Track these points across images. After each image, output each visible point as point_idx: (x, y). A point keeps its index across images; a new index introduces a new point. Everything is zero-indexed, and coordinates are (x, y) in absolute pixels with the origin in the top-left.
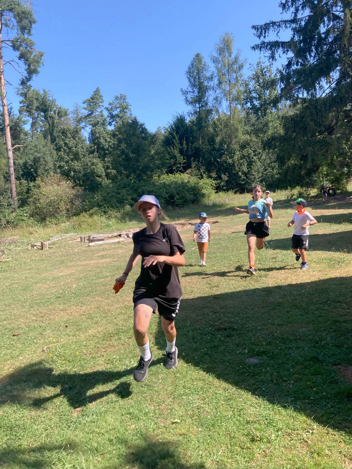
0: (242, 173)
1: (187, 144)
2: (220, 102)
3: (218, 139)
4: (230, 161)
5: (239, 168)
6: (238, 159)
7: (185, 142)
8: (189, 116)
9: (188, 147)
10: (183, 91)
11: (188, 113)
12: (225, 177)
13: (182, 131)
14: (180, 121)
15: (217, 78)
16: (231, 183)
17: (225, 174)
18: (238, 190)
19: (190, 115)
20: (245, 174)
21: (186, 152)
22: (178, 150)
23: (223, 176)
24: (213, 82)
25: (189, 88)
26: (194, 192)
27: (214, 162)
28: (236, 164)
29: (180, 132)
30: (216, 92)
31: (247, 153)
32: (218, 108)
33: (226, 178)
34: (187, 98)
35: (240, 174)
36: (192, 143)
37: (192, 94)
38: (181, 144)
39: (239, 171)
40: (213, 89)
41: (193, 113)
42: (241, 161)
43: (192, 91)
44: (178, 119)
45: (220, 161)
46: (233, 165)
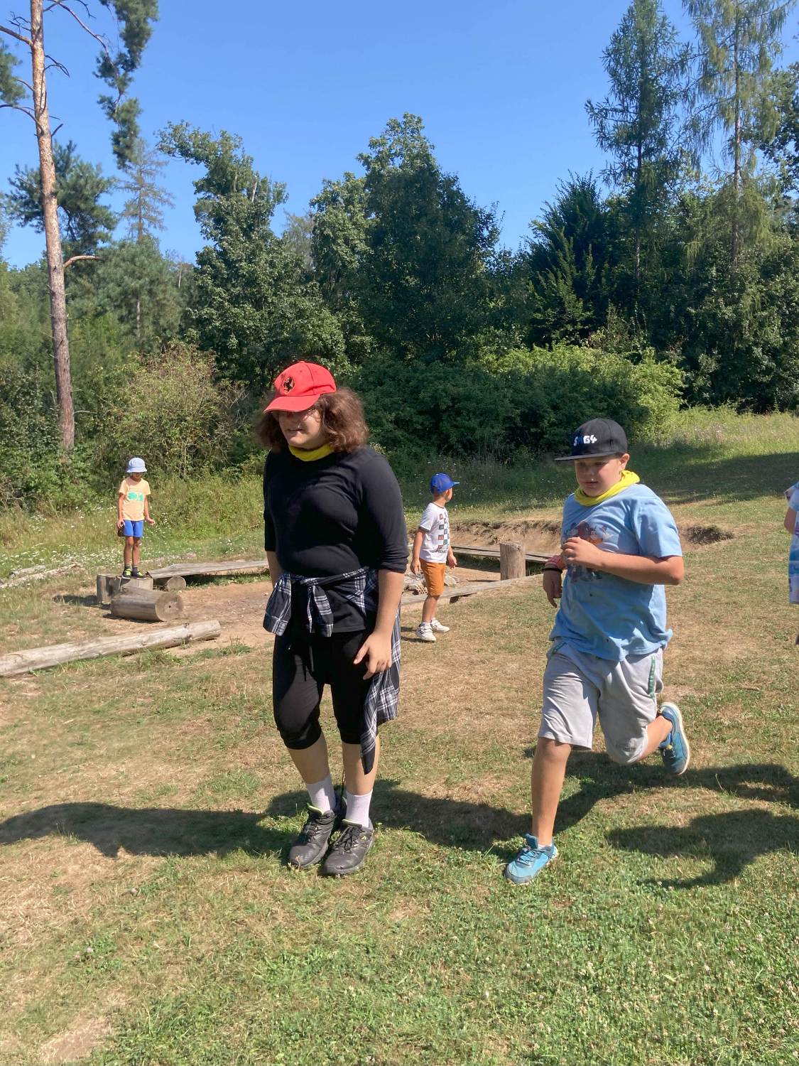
0: (762, 351)
1: (598, 263)
2: (706, 134)
3: (693, 248)
4: (728, 312)
5: (755, 335)
6: (753, 306)
7: (590, 258)
8: (607, 180)
9: (598, 274)
10: (592, 108)
11: (603, 172)
12: (709, 363)
13: (585, 226)
14: (581, 198)
15: (698, 60)
16: (725, 379)
17: (709, 353)
18: (748, 403)
19: (611, 177)
20: (773, 353)
21: (592, 289)
22: (570, 283)
23: (702, 357)
24: (685, 75)
25: (612, 99)
26: (613, 402)
27: (677, 315)
28: (746, 324)
29: (579, 231)
30: (693, 103)
31: (782, 287)
32: (699, 153)
33: (714, 366)
34: (602, 127)
35: (758, 351)
36: (614, 262)
37: (618, 116)
38: (580, 264)
39: (756, 344)
40: (686, 96)
41: (618, 171)
42: (765, 314)
43: (620, 107)
44: (574, 192)
45: (696, 315)
46: (737, 325)
